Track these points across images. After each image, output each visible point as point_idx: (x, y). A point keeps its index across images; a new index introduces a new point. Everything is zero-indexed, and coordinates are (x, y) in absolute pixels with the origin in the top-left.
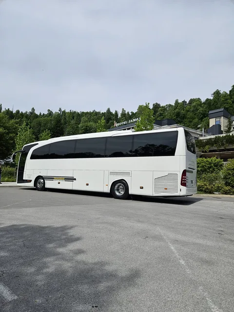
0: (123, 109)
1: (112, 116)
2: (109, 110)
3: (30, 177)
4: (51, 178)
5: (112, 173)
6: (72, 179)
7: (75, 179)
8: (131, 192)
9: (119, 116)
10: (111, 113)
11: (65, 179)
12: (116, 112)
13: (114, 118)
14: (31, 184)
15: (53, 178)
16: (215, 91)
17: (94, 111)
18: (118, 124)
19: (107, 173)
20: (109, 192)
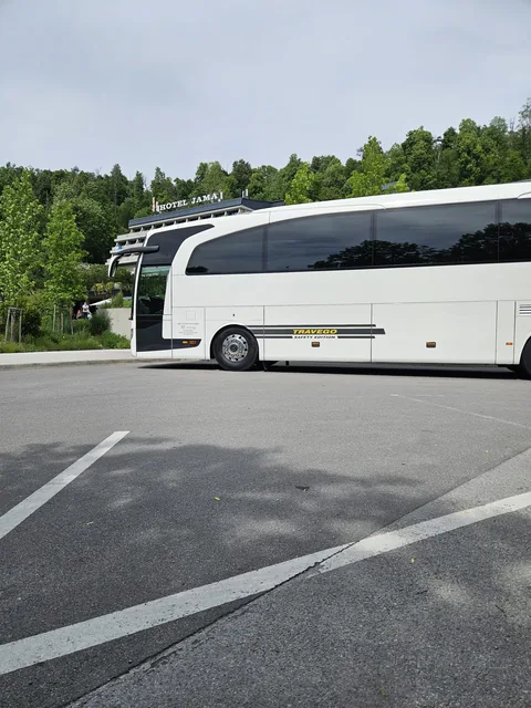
0: (158, 169)
1: (128, 187)
2: (117, 170)
3: (191, 332)
4: (286, 332)
6: (370, 331)
7: (381, 331)
9: (147, 187)
10: (123, 179)
11: (339, 332)
12: (139, 176)
13: (134, 191)
14: (202, 353)
15: (292, 332)
16: (446, 130)
17: (76, 170)
18: (163, 207)
20: (518, 362)
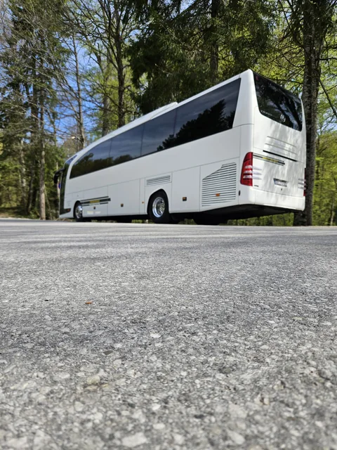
3: (69, 205)
4: (87, 203)
5: (150, 182)
6: (105, 200)
7: (109, 200)
8: (172, 210)
11: (101, 201)
15: (89, 202)
19: (143, 182)
20: (146, 213)
